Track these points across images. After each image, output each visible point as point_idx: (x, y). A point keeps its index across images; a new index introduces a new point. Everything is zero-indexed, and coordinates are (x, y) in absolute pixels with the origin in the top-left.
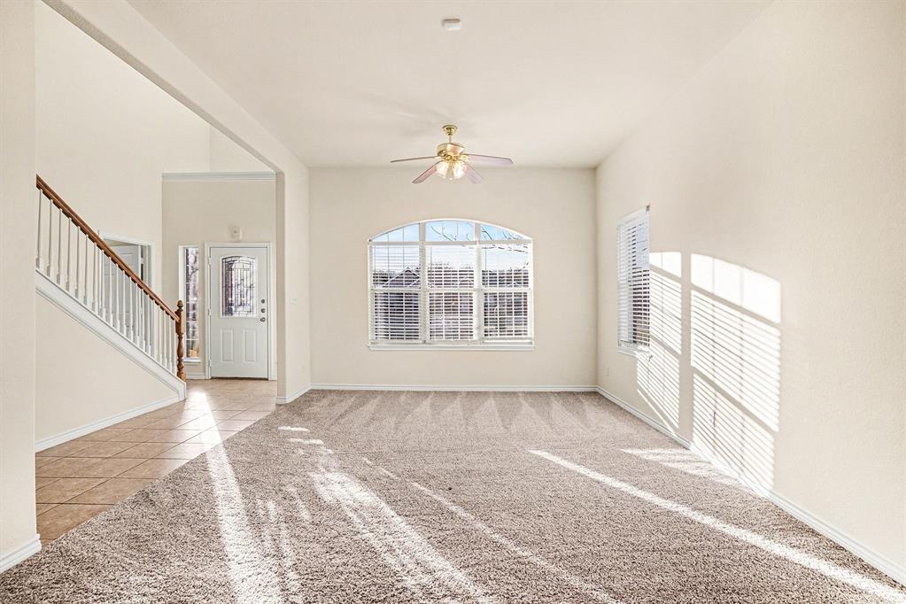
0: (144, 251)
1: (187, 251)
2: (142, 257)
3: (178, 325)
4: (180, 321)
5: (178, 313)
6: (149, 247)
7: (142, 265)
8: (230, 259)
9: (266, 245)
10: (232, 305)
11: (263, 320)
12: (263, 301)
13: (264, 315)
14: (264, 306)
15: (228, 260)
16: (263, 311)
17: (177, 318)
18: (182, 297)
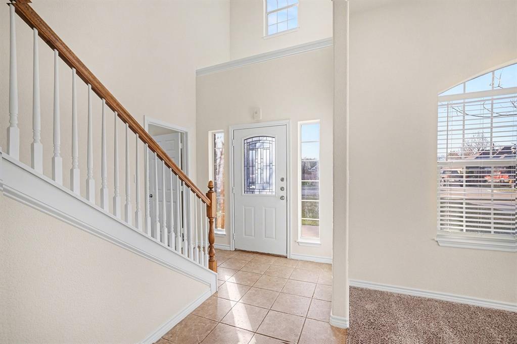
0: (183, 136)
1: (215, 135)
2: (181, 142)
3: (209, 208)
4: (211, 204)
5: (209, 195)
6: (186, 133)
7: (181, 149)
8: (251, 140)
9: (284, 122)
10: (253, 183)
11: (282, 198)
12: (282, 180)
13: (283, 193)
14: (283, 184)
15: (248, 141)
16: (282, 189)
17: (208, 201)
18: (211, 178)
